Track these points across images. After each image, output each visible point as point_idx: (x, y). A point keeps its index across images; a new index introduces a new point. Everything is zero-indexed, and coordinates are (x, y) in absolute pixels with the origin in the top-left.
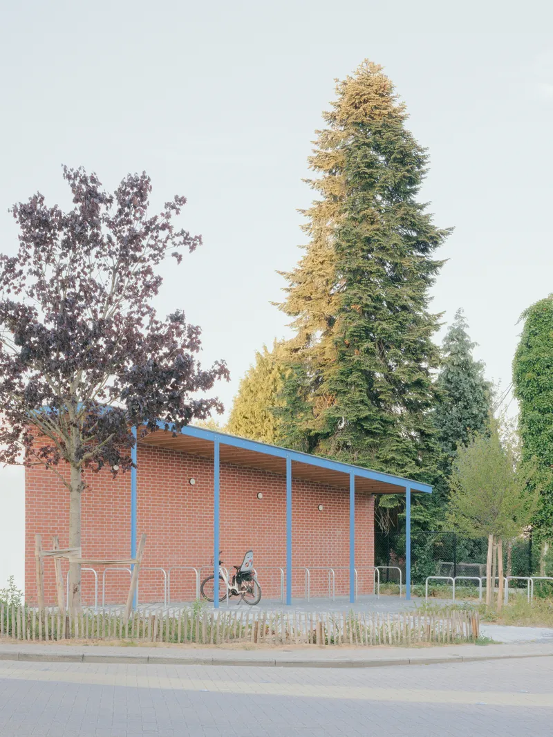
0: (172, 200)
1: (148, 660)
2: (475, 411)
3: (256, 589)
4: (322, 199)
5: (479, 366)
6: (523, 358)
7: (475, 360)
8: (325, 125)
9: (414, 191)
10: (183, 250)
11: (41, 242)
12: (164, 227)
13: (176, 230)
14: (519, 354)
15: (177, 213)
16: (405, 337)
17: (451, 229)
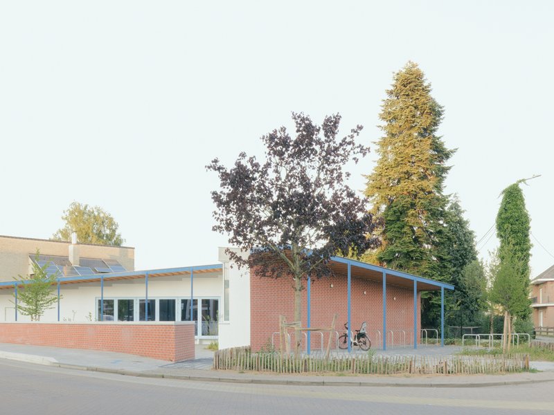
0: (355, 128)
1: (360, 384)
2: (466, 246)
3: (367, 342)
4: (386, 136)
5: (467, 222)
6: (503, 216)
7: (465, 219)
8: (386, 97)
9: (434, 130)
10: (359, 156)
11: (281, 154)
12: (349, 143)
13: (357, 145)
14: (500, 215)
15: (358, 135)
16: (432, 207)
17: (456, 149)
